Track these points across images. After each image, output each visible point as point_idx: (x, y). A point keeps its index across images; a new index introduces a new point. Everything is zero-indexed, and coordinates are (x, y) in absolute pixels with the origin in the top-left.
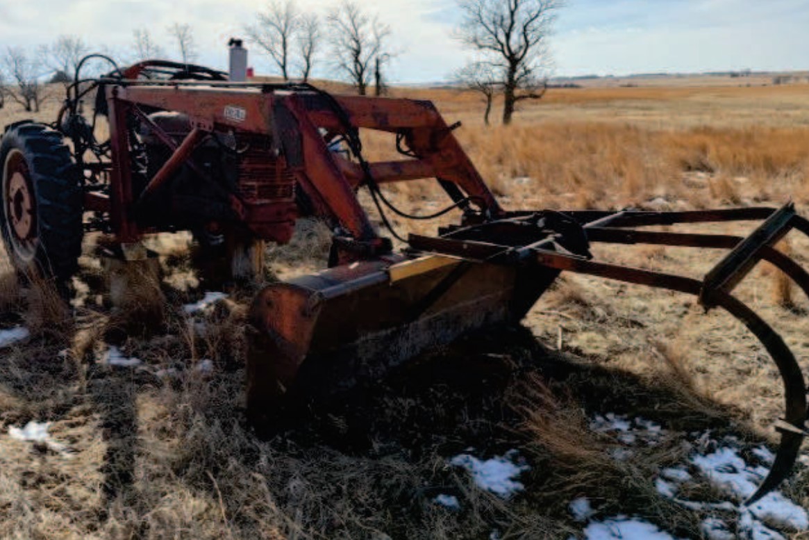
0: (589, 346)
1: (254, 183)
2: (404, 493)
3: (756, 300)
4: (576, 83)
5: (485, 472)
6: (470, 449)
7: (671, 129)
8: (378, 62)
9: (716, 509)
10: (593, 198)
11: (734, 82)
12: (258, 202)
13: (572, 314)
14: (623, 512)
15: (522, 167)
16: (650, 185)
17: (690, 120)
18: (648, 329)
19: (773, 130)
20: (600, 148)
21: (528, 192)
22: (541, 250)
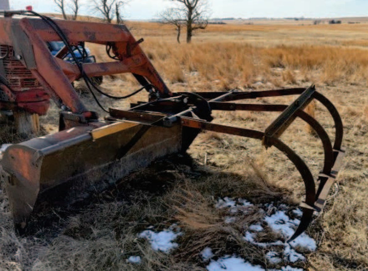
0: (220, 161)
1: (18, 78)
2: (109, 259)
3: (299, 132)
4: (224, 21)
5: (157, 240)
6: (151, 227)
7: (267, 47)
8: (117, 6)
9: (273, 246)
10: (228, 82)
11: (297, 23)
12: (22, 89)
13: (213, 145)
14: (228, 253)
15: (194, 66)
16: (255, 76)
17: (277, 42)
18: (248, 150)
19: (312, 47)
20: (233, 56)
21: (197, 80)
22: (182, 117)
